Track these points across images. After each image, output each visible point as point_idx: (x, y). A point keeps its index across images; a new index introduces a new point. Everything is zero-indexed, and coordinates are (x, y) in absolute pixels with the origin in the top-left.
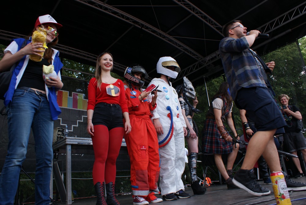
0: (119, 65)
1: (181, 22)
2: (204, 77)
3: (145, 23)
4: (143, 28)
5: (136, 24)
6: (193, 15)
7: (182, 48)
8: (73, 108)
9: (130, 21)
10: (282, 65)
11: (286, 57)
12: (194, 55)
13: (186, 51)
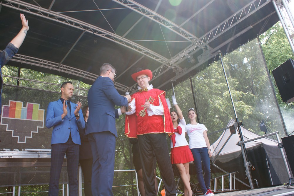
2: (172, 80)
3: (98, 28)
4: (95, 33)
5: (87, 29)
6: (145, 17)
7: (142, 52)
8: (27, 119)
9: (80, 27)
12: (157, 58)
13: (147, 54)
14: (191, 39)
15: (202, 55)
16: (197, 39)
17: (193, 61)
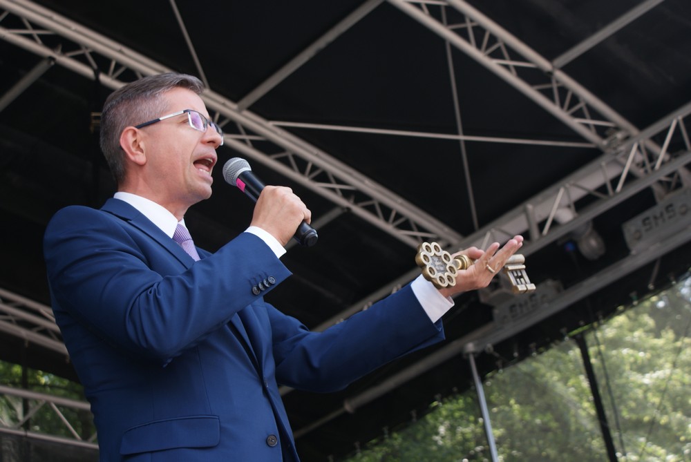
1: (321, 43)
2: (470, 347)
4: (102, 77)
5: (64, 52)
7: (333, 190)
9: (30, 37)
12: (406, 225)
13: (356, 202)
14: (602, 132)
15: (648, 213)
16: (634, 131)
17: (591, 245)
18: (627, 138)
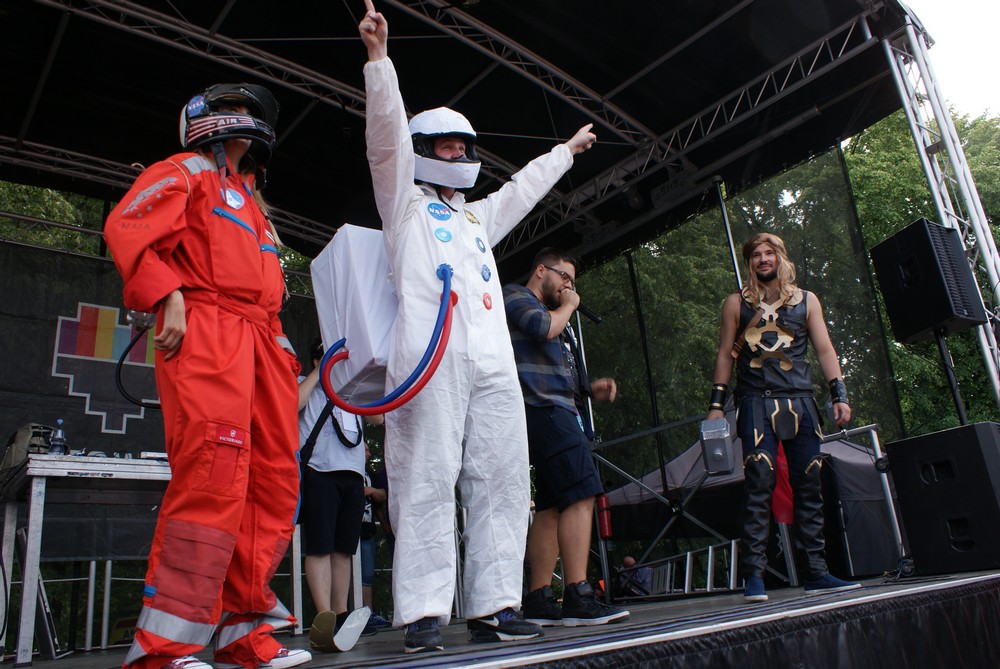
0: (303, 223)
4: (346, 108)
5: (324, 95)
6: (502, 67)
8: (131, 360)
9: (304, 87)
10: (891, 213)
11: (909, 186)
14: (636, 137)
15: (664, 185)
16: (654, 137)
17: (635, 201)
18: (651, 141)
